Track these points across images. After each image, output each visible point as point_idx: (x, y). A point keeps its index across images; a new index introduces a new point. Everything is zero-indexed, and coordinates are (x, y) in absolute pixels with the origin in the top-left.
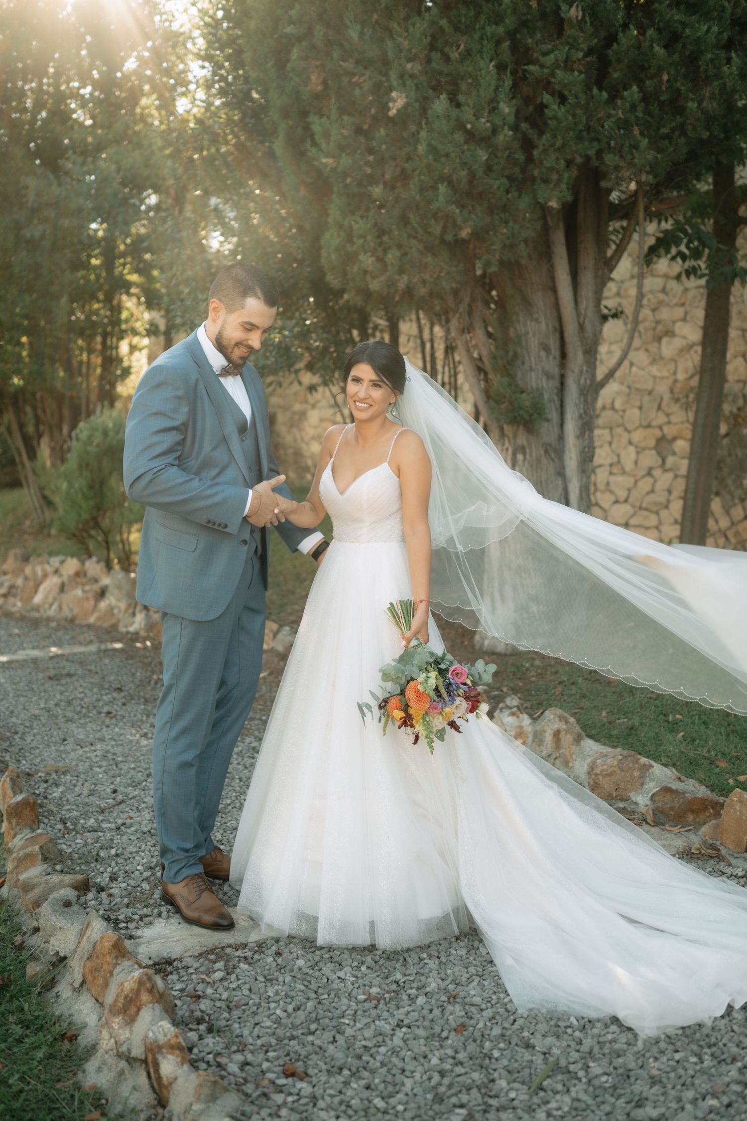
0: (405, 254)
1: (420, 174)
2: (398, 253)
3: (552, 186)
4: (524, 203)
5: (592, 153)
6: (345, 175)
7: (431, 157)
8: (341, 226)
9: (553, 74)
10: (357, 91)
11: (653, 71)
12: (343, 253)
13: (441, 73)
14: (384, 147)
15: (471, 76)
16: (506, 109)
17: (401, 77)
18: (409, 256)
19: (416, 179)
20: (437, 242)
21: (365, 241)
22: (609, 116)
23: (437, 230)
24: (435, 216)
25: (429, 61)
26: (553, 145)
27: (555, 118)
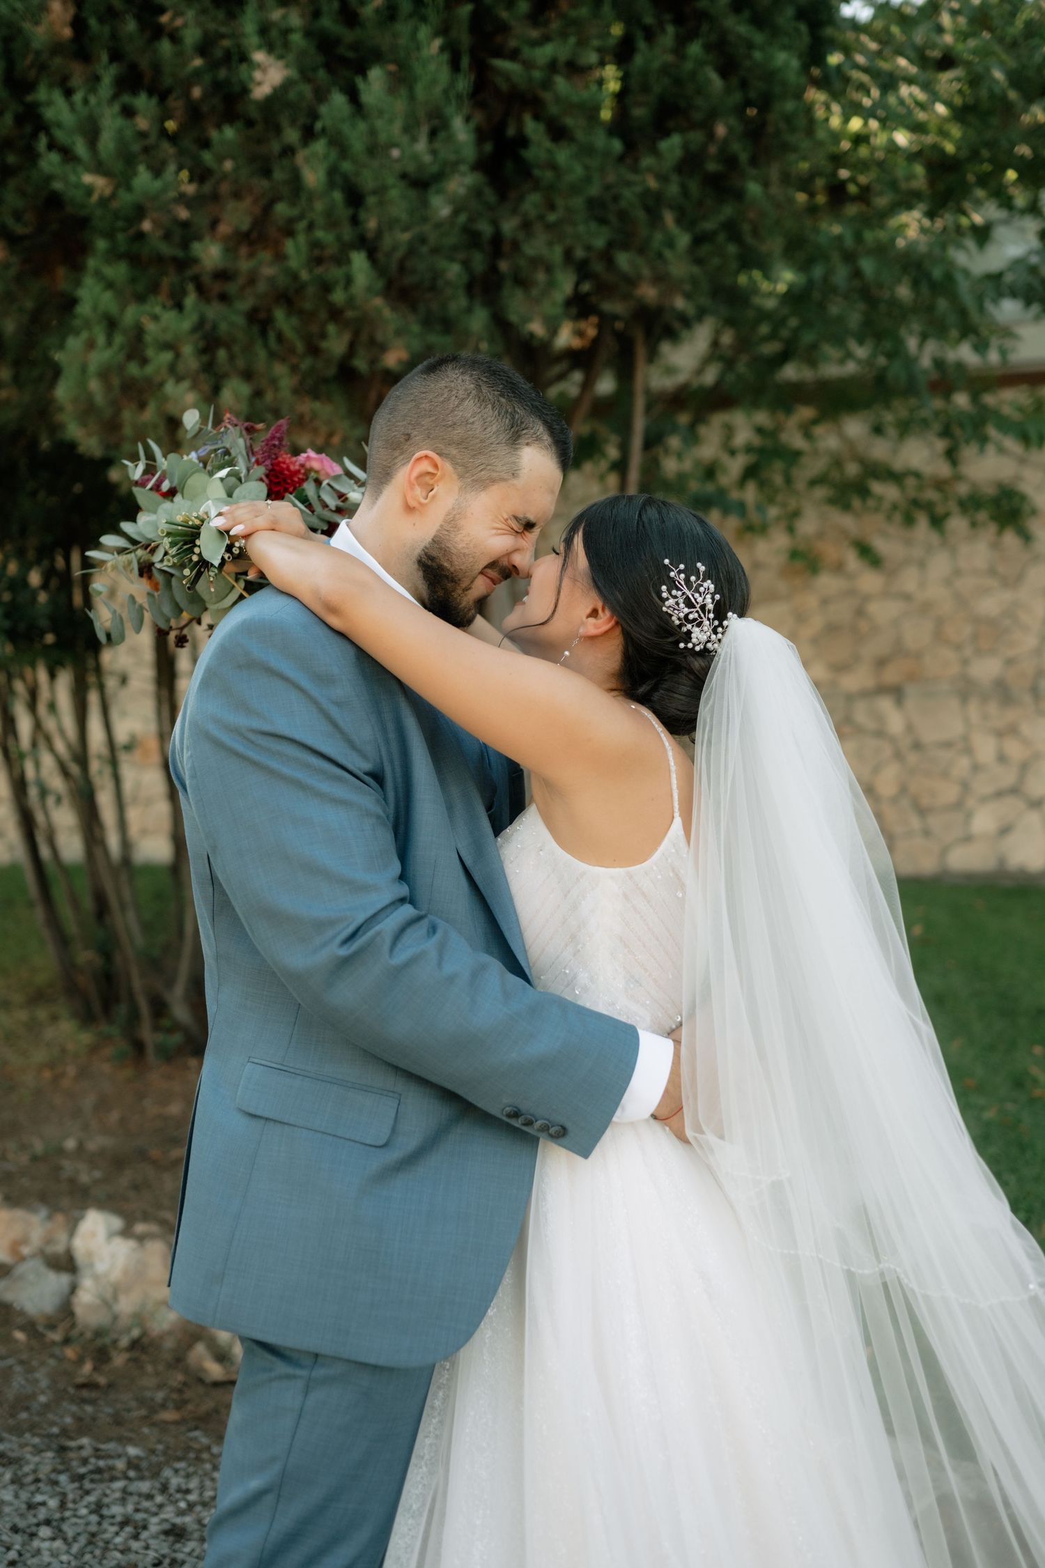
0: (258, 394)
1: (311, 227)
2: (245, 389)
3: (535, 292)
4: (479, 320)
5: (600, 243)
6: (140, 212)
7: (338, 196)
8: (111, 324)
9: (547, 84)
10: (166, 46)
11: (697, 116)
12: (116, 382)
13: (337, 41)
14: (228, 165)
15: (396, 62)
16: (461, 131)
17: (264, 30)
18: (269, 397)
19: (302, 238)
20: (332, 371)
21: (178, 355)
22: (628, 184)
23: (336, 344)
24: (335, 314)
25: (316, 14)
26: (541, 218)
27: (553, 166)
